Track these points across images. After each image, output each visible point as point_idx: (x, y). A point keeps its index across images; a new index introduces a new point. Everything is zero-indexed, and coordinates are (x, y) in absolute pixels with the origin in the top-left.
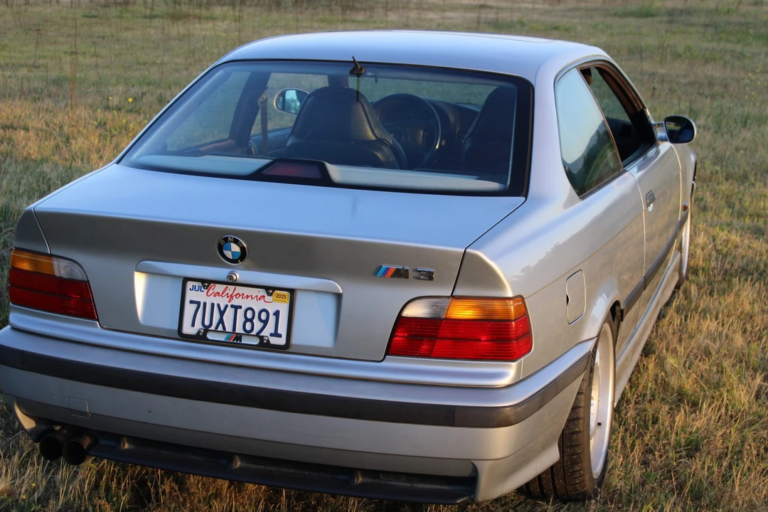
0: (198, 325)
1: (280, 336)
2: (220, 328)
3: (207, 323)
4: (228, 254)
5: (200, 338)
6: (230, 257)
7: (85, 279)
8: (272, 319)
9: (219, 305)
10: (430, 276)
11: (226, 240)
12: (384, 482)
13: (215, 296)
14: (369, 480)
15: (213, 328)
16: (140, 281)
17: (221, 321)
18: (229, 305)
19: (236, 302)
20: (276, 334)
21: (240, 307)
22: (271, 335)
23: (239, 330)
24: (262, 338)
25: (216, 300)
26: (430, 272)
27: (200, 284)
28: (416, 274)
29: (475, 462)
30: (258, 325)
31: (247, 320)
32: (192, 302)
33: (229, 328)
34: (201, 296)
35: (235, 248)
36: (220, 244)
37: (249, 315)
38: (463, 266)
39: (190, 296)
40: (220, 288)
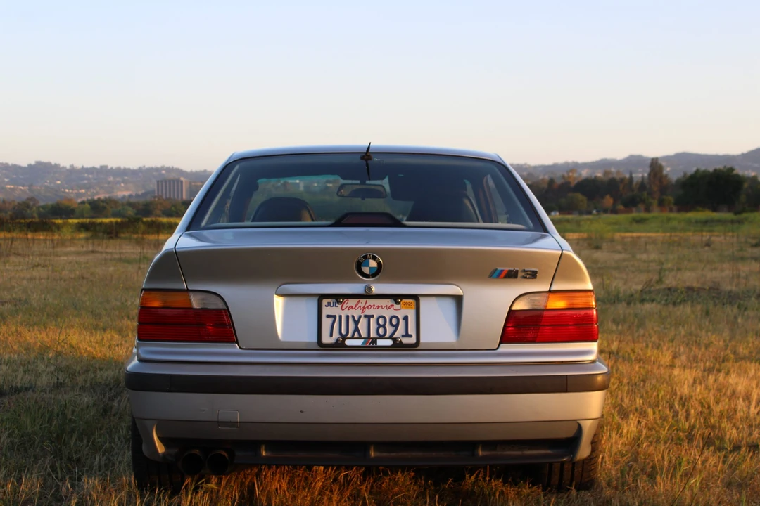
0: (336, 335)
1: (411, 336)
2: (356, 335)
3: (344, 332)
4: (366, 270)
5: (339, 346)
6: (368, 273)
7: (225, 307)
8: (402, 323)
9: (353, 316)
10: (533, 275)
11: (365, 257)
12: (500, 453)
13: (349, 309)
14: (487, 453)
15: (349, 336)
16: (279, 302)
17: (357, 329)
18: (363, 315)
19: (368, 312)
20: (407, 335)
21: (373, 316)
22: (403, 336)
23: (373, 335)
24: (395, 340)
25: (350, 313)
26: (533, 271)
27: (334, 301)
28: (523, 274)
29: (580, 422)
30: (390, 330)
31: (379, 326)
32: (328, 316)
33: (364, 335)
34: (336, 311)
35: (373, 264)
36: (359, 261)
37: (381, 321)
38: (560, 265)
39: (326, 311)
40: (352, 302)
